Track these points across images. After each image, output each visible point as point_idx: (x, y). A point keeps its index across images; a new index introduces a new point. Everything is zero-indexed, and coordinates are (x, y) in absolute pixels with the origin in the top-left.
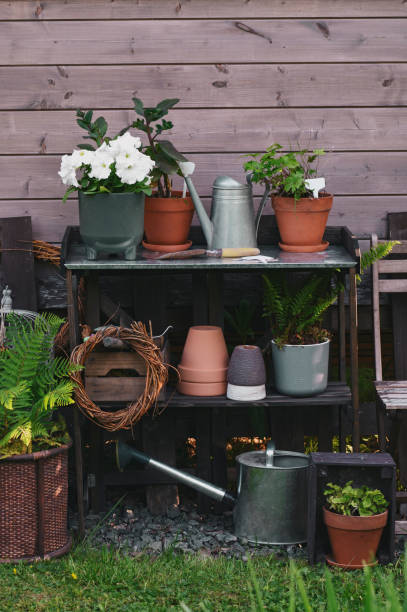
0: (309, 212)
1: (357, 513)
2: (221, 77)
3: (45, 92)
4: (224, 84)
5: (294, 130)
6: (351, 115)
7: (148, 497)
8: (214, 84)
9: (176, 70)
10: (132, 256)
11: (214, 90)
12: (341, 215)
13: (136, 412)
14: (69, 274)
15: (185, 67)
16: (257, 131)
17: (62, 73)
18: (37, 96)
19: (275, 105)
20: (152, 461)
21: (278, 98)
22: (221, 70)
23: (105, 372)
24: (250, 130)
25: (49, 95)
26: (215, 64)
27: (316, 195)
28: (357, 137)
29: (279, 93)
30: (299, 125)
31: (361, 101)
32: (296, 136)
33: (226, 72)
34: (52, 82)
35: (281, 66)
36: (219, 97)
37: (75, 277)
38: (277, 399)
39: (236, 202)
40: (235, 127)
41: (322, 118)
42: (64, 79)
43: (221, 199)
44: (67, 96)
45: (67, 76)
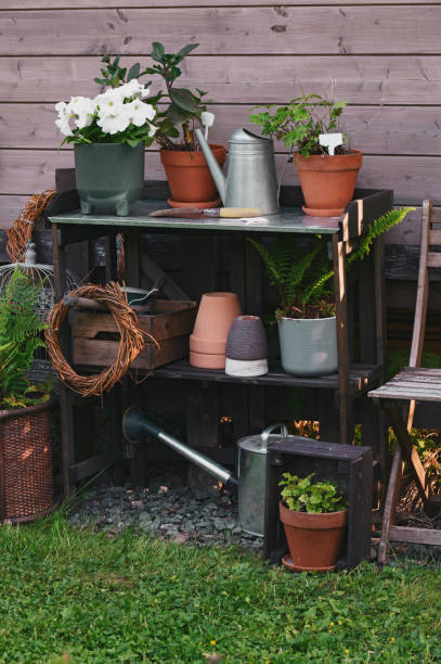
0: (321, 171)
1: (304, 509)
2: (280, 20)
3: (104, 36)
4: (283, 29)
5: (357, 80)
6: (418, 64)
7: (190, 476)
8: (273, 28)
9: (234, 12)
10: (123, 211)
11: (274, 35)
12: (408, 178)
13: (108, 378)
14: (54, 227)
15: (244, 9)
16: (318, 80)
17: (122, 16)
18: (98, 40)
19: (337, 52)
20: (161, 435)
21: (339, 45)
22: (280, 13)
23: (93, 334)
24: (310, 80)
25: (108, 40)
26: (275, 6)
27: (332, 152)
28: (426, 89)
29: (341, 39)
30: (362, 75)
31: (430, 48)
32: (359, 88)
33: (285, 14)
34: (111, 26)
35: (344, 9)
36: (278, 42)
37: (59, 231)
38: (277, 378)
39: (251, 158)
40: (295, 76)
41: (387, 67)
42: (124, 22)
43: (235, 154)
44: (126, 41)
45: (126, 20)
